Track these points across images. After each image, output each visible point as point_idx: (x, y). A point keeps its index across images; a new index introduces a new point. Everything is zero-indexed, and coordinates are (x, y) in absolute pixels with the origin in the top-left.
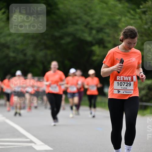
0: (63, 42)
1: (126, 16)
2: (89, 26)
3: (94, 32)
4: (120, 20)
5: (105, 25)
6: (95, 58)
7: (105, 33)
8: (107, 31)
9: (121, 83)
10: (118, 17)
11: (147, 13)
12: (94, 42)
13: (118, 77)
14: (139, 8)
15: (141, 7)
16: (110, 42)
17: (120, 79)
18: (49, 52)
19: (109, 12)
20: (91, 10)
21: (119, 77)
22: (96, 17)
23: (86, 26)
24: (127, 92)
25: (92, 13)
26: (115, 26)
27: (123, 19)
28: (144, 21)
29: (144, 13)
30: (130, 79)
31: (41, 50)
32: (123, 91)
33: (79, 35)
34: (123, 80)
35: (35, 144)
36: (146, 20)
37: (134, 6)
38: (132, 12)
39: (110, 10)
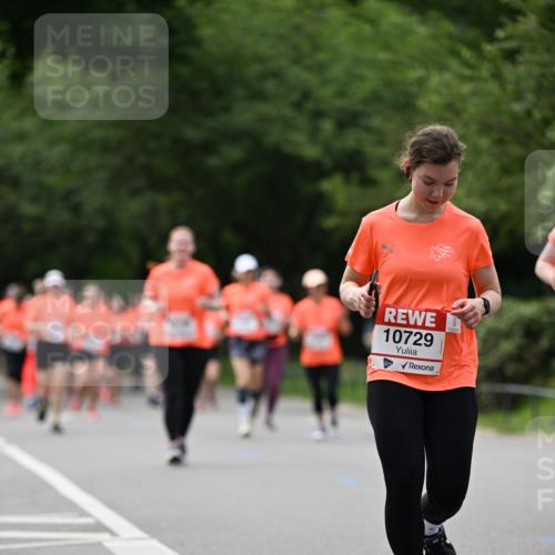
0: (213, 162)
1: (442, 68)
2: (309, 106)
3: (327, 126)
4: (421, 82)
5: (366, 101)
6: (330, 222)
7: (369, 130)
8: (376, 122)
9: (398, 334)
10: (415, 74)
11: (520, 58)
12: (328, 162)
13: (388, 310)
14: (492, 39)
15: (500, 34)
16: (384, 163)
17: (395, 318)
18: (163, 200)
19: (383, 56)
20: (316, 48)
21: (393, 310)
22: (336, 71)
23: (298, 105)
24: (414, 367)
25: (321, 57)
26: (405, 106)
27: (435, 79)
28: (510, 87)
29: (511, 56)
30: (429, 319)
31: (135, 192)
32: (403, 361)
33: (274, 136)
34: (405, 322)
35: (113, 534)
36: (518, 81)
37: (473, 33)
38: (466, 53)
39: (386, 47)
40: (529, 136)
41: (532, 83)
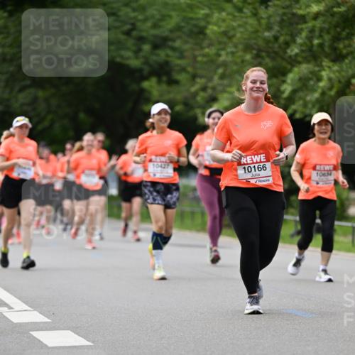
2: (134, 33)
3: (146, 47)
5: (171, 31)
7: (174, 49)
12: (146, 69)
16: (183, 70)
18: (41, 94)
22: (151, 11)
23: (128, 33)
27: (216, 15)
28: (264, 22)
35: (10, 307)
36: (269, 17)
40: (276, 53)
41: (278, 19)
